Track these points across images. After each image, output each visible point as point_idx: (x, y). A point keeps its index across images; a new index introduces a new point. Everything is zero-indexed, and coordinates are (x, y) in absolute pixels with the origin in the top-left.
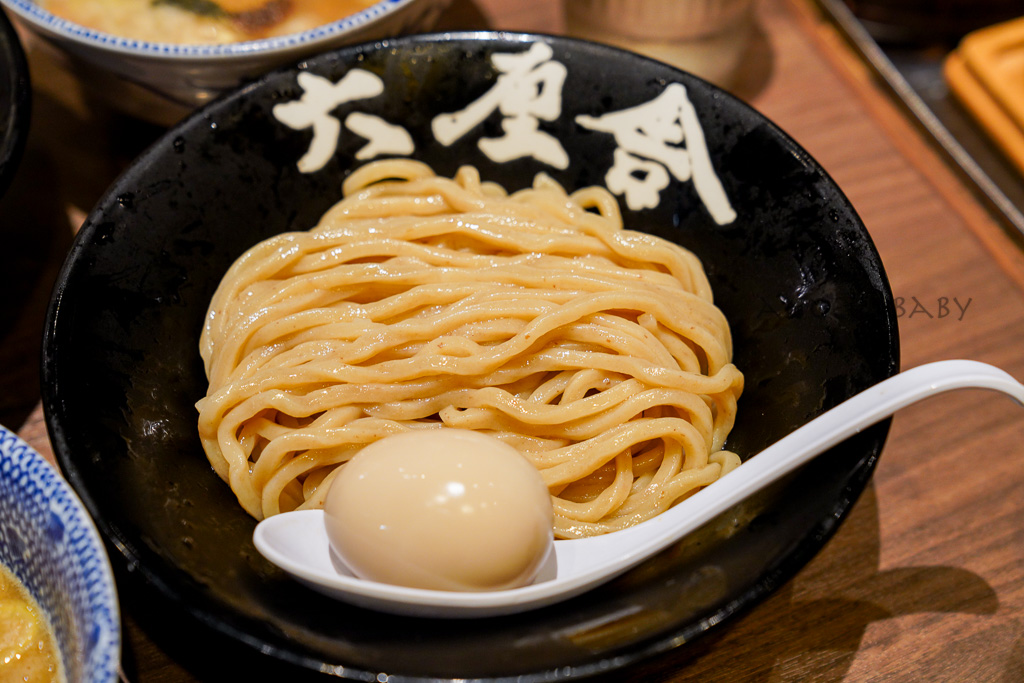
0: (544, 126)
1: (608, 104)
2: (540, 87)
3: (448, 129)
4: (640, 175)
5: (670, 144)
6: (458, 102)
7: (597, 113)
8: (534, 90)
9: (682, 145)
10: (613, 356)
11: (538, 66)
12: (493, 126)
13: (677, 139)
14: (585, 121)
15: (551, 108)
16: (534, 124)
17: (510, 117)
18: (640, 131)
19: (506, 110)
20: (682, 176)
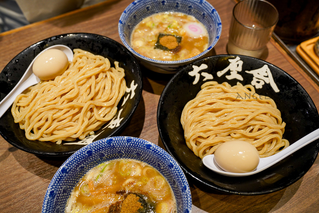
0: (238, 73)
1: (252, 69)
2: (238, 65)
3: (220, 74)
4: (258, 82)
5: (264, 76)
6: (222, 69)
7: (249, 70)
8: (237, 66)
9: (267, 77)
10: (263, 122)
11: (237, 61)
12: (229, 73)
13: (266, 75)
14: (247, 72)
15: (240, 69)
16: (237, 72)
17: (232, 71)
18: (258, 74)
19: (231, 70)
20: (267, 82)
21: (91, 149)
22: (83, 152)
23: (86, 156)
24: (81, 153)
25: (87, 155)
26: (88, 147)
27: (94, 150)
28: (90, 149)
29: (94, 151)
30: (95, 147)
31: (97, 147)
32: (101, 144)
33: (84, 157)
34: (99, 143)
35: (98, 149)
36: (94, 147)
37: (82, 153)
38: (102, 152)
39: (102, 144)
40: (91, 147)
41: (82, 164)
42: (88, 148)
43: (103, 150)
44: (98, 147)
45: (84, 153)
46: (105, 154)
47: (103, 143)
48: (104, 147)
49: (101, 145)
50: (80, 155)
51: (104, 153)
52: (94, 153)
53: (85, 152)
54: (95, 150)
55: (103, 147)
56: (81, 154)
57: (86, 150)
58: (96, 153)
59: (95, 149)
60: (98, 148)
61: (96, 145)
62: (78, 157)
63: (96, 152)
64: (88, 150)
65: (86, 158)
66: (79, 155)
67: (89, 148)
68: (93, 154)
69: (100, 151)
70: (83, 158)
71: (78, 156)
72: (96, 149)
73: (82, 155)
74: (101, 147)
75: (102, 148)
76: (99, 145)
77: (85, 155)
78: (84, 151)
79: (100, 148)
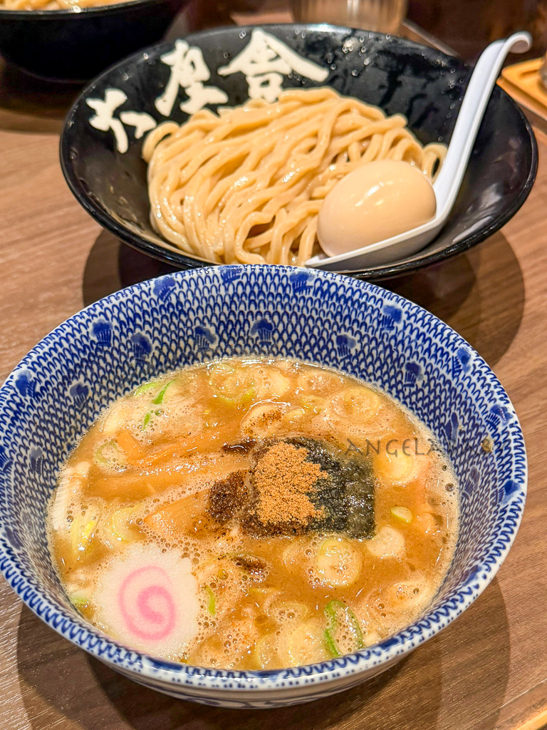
0: (206, 84)
1: (231, 57)
2: (193, 64)
3: (164, 104)
4: (266, 83)
5: (272, 60)
6: (160, 92)
7: (226, 63)
8: (190, 68)
9: (278, 57)
11: (185, 55)
12: (182, 96)
13: (274, 55)
14: (223, 71)
15: (204, 73)
16: (200, 85)
17: (188, 87)
18: (253, 62)
19: (184, 84)
20: (287, 71)
21: (107, 319)
22: (82, 327)
23: (92, 342)
24: (73, 329)
25: (94, 338)
26: (95, 310)
27: (115, 323)
28: (102, 317)
29: (118, 325)
30: (120, 310)
31: (124, 310)
32: (136, 300)
33: (85, 346)
34: (130, 296)
35: (128, 319)
36: (116, 310)
37: (79, 331)
38: (143, 333)
39: (140, 298)
40: (107, 308)
41: (82, 377)
42: (97, 313)
43: (145, 322)
44: (128, 308)
45: (84, 332)
46: (151, 341)
47: (144, 296)
48: (149, 310)
49: (139, 303)
50: (73, 336)
51: (148, 336)
52: (117, 334)
53: (86, 327)
54: (121, 323)
55: (145, 312)
56: (75, 332)
57: (88, 320)
58: (122, 333)
59: (118, 319)
60: (131, 315)
61: (121, 303)
62: (66, 345)
63: (125, 330)
64: (95, 320)
65: (90, 354)
66: (70, 337)
67: (100, 313)
68: (115, 337)
69: (136, 325)
70: (84, 352)
71: (67, 340)
72: (122, 318)
73: (78, 336)
74: (138, 310)
75: (141, 313)
76: (132, 302)
77: (87, 338)
78: (84, 321)
79: (136, 315)
